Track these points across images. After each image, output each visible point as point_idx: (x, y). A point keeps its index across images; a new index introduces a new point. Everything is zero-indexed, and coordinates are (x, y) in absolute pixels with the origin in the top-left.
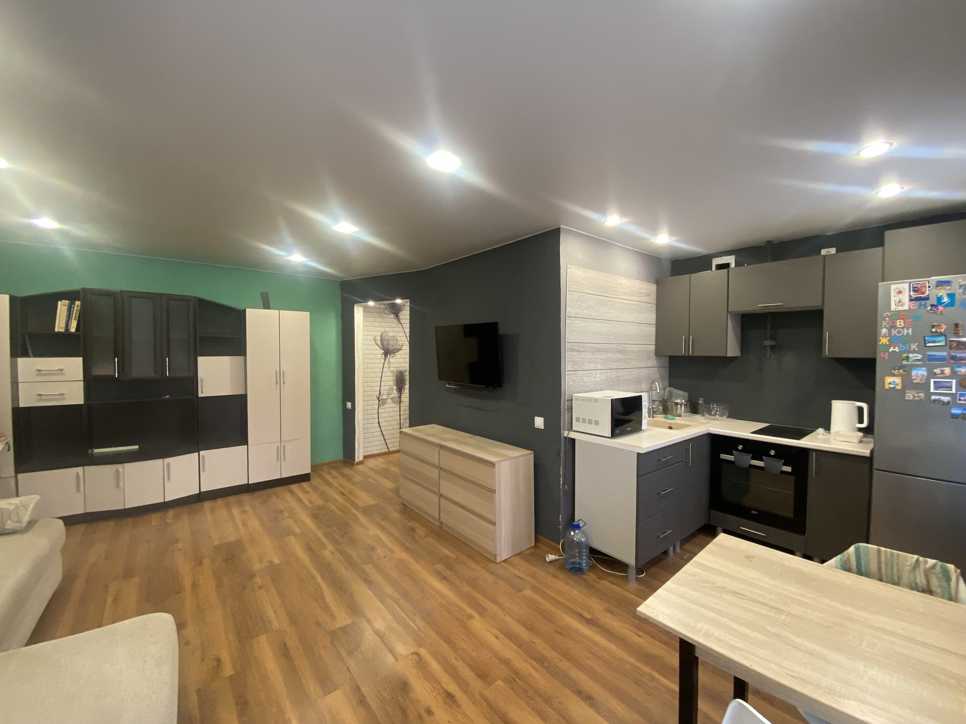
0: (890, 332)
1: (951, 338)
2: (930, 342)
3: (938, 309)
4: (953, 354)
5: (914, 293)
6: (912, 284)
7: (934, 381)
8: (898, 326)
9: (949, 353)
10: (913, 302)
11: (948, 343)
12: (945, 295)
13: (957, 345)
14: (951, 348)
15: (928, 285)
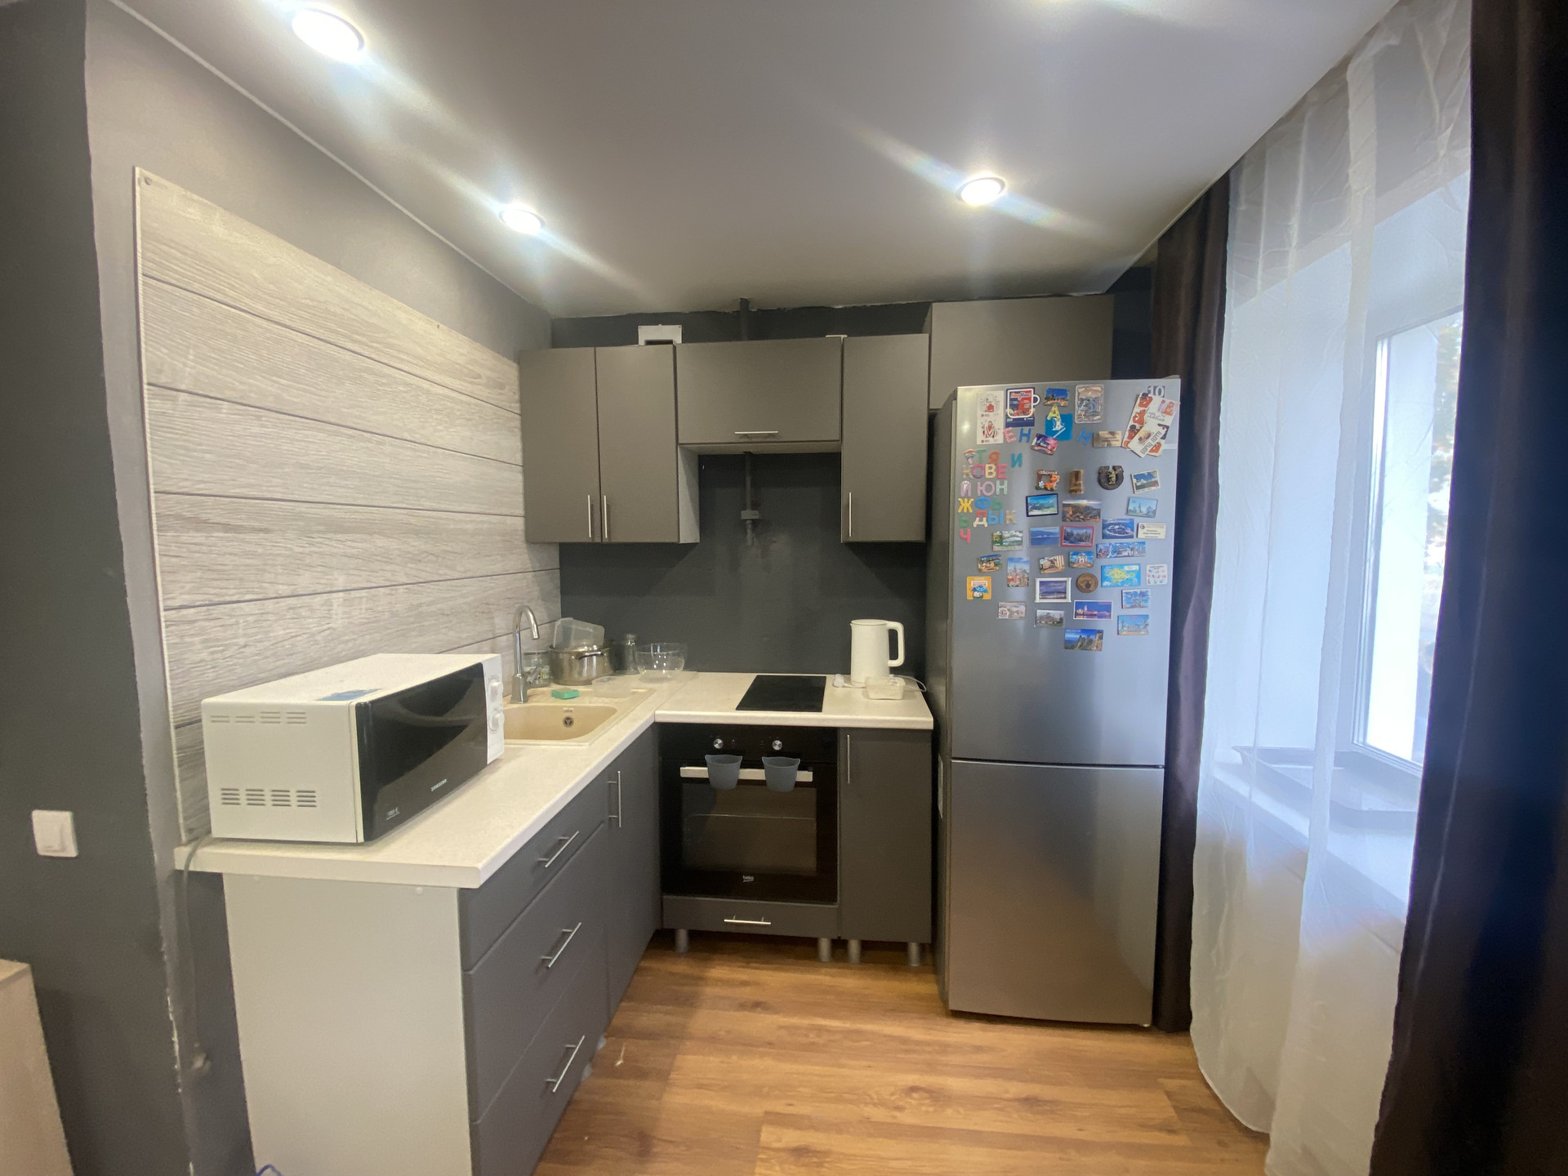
0: (974, 487)
1: (1065, 500)
2: (1035, 508)
3: (1048, 444)
4: (1069, 530)
5: (1012, 412)
6: (1009, 391)
7: (1041, 582)
8: (987, 476)
9: (1062, 529)
10: (1011, 428)
11: (1060, 510)
12: (1059, 417)
13: (1074, 513)
14: (1064, 519)
15: (1033, 396)
